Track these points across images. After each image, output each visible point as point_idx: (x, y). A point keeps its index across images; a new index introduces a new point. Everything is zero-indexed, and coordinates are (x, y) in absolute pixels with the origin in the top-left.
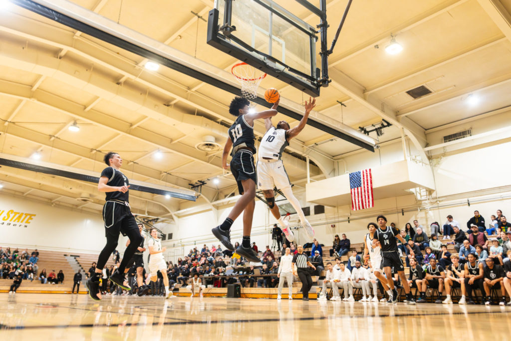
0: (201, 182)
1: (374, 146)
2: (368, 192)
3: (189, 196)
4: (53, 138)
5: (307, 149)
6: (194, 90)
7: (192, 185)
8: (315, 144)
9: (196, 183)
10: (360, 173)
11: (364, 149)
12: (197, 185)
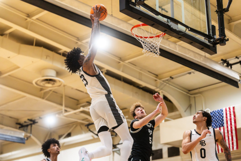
0: (31, 120)
1: (238, 81)
2: (232, 132)
3: (18, 138)
5: (161, 83)
6: (35, 18)
7: (17, 123)
8: (171, 77)
9: (25, 122)
10: (222, 111)
11: (224, 83)
12: (26, 124)
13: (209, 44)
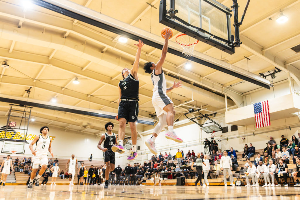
1: (269, 85)
2: (266, 116)
3: (150, 122)
4: (63, 89)
5: (225, 89)
6: (150, 54)
7: (151, 115)
8: (230, 85)
10: (261, 103)
11: (263, 88)
12: (154, 115)
13: (229, 47)
